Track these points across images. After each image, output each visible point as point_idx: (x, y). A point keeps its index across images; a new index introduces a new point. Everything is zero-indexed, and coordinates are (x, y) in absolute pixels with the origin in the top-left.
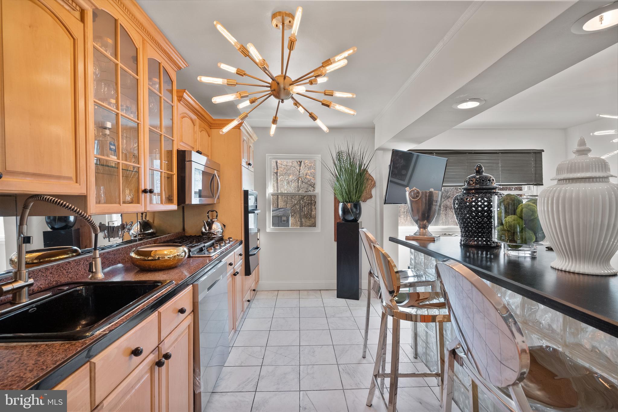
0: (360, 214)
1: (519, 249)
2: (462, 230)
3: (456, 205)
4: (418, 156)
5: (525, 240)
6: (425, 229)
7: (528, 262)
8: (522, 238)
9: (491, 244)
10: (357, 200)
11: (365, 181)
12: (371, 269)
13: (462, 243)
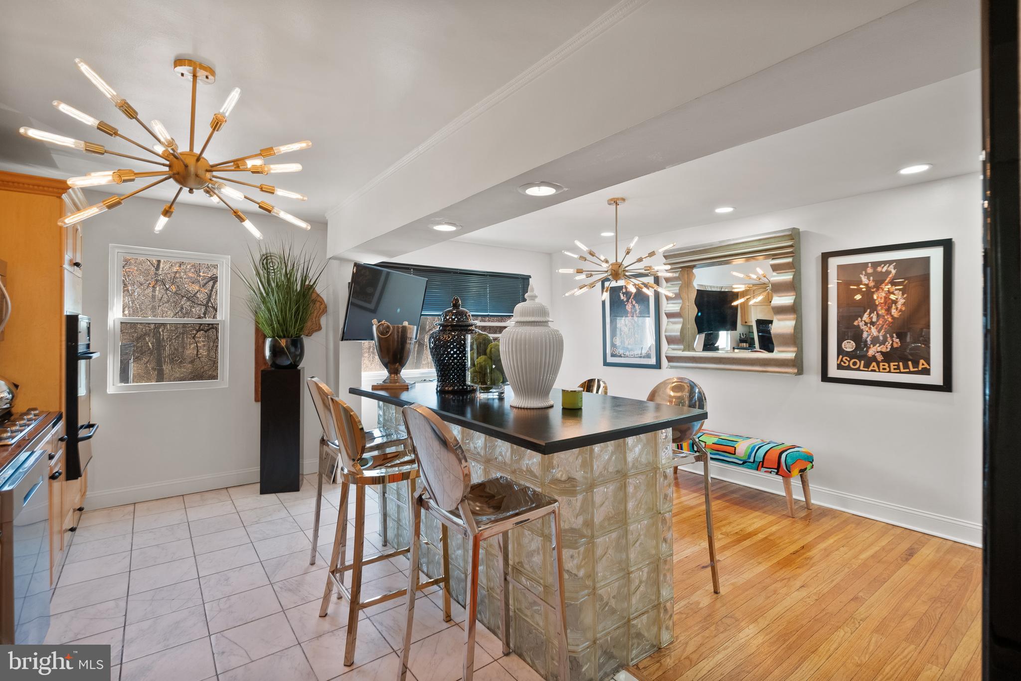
0: (301, 355)
1: (491, 390)
2: (438, 374)
3: (431, 344)
4: (388, 273)
5: (494, 381)
6: (397, 375)
7: (496, 404)
8: (491, 379)
9: (467, 388)
10: (296, 334)
11: (311, 305)
12: (324, 434)
13: (438, 389)
